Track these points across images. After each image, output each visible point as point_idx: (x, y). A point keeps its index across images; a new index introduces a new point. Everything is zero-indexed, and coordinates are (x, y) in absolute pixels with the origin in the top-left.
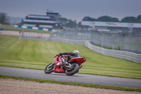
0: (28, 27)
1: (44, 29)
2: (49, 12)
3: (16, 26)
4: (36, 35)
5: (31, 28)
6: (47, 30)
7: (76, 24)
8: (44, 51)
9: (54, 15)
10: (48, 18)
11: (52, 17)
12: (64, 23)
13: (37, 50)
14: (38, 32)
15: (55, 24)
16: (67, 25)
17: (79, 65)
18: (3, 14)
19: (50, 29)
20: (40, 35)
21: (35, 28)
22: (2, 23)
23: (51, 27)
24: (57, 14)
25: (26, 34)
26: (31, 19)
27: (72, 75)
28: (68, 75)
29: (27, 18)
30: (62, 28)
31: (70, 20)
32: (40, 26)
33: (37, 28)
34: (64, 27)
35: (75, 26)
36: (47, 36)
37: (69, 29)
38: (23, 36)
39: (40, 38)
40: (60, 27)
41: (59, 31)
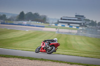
0: (62, 26)
1: (73, 27)
2: (77, 15)
3: (54, 25)
4: (67, 31)
5: (64, 26)
6: (75, 27)
7: (96, 24)
8: (73, 42)
9: (80, 17)
10: (76, 19)
11: (79, 18)
12: (87, 23)
13: (68, 41)
14: (69, 29)
15: (81, 23)
16: (90, 24)
17: (56, 47)
18: (45, 16)
19: (78, 27)
20: (70, 31)
21: (67, 26)
22: (44, 23)
23: (78, 25)
24: (83, 16)
25: (61, 30)
26: (64, 19)
27: (50, 54)
28: (48, 54)
29: (61, 19)
30: (86, 26)
31: (92, 21)
32: (71, 25)
33: (68, 26)
34: (88, 26)
35: (96, 25)
36: (76, 31)
37: (91, 27)
38: (58, 32)
39: (70, 33)
40: (84, 25)
41: (84, 28)
